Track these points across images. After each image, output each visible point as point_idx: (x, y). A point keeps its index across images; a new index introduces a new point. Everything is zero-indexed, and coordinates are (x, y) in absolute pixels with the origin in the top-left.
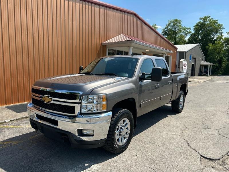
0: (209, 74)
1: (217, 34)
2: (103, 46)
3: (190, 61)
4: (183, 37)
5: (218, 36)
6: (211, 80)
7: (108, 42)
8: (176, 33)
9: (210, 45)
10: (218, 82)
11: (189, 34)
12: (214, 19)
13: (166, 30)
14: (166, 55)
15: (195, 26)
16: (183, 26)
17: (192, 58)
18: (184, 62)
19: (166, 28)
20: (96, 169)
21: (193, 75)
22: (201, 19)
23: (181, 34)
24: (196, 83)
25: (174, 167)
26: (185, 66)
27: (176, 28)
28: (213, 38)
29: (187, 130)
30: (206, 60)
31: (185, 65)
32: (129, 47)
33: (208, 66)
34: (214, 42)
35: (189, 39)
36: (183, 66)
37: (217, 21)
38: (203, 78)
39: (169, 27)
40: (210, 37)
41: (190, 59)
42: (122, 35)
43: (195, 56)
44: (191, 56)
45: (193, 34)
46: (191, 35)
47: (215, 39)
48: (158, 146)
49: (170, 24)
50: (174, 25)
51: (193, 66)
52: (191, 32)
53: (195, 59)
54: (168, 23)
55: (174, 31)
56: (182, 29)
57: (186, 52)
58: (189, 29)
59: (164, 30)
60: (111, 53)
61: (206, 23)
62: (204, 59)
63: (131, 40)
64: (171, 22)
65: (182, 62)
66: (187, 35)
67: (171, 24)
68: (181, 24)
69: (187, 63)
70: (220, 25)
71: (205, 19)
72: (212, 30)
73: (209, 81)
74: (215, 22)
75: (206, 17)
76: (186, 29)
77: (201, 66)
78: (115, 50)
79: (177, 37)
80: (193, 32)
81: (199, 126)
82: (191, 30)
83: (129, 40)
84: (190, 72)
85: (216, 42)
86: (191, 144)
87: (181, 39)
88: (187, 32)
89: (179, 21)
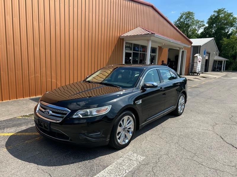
0: (223, 70)
1: (232, 28)
2: (121, 39)
3: (204, 56)
4: (196, 30)
5: (233, 30)
6: (226, 76)
7: (125, 35)
8: (189, 27)
9: (225, 39)
10: (233, 78)
11: (202, 27)
12: (229, 12)
13: (177, 23)
14: (182, 49)
15: (209, 19)
16: (195, 19)
17: (206, 53)
18: (199, 57)
19: (178, 21)
20: (142, 159)
21: (206, 70)
22: (215, 12)
23: (194, 27)
24: (211, 79)
25: (216, 160)
26: (200, 62)
27: (189, 21)
28: (228, 32)
29: (217, 125)
30: (219, 56)
31: (200, 60)
32: (148, 40)
33: (222, 61)
34: (228, 36)
35: (202, 33)
36: (198, 61)
37: (232, 14)
38: (217, 74)
39: (182, 20)
40: (225, 31)
41: (205, 54)
42: (139, 28)
43: (209, 51)
44: (205, 51)
45: (206, 27)
46: (205, 29)
47: (230, 33)
48: (194, 140)
49: (182, 16)
50: (186, 18)
51: (207, 62)
52: (205, 25)
53: (209, 54)
54: (180, 16)
55: (187, 24)
56: (195, 22)
57: (200, 46)
58: (202, 22)
59: (176, 23)
60: (128, 46)
61: (220, 16)
62: (218, 54)
63: (150, 33)
64: (183, 14)
65: (197, 56)
66: (200, 28)
67: (184, 16)
68: (194, 16)
69: (201, 58)
70: (235, 18)
71: (219, 12)
72: (226, 24)
73: (224, 77)
74: (230, 15)
75: (220, 9)
76: (200, 22)
77: (215, 61)
78: (132, 44)
79: (189, 30)
80: (207, 25)
81: (228, 122)
82: (204, 23)
83: (149, 34)
84: (204, 68)
85: (231, 36)
86: (225, 139)
87: (193, 33)
88: (201, 25)
89: (192, 13)
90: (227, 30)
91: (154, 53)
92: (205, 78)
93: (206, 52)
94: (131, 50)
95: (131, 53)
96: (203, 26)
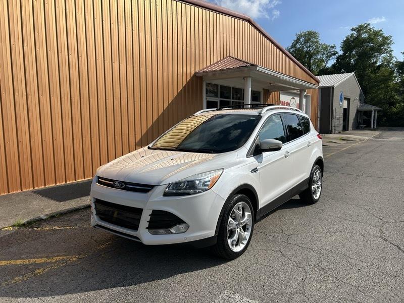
0: (373, 126)
1: (382, 55)
2: (197, 78)
3: (341, 103)
4: (323, 61)
5: (384, 58)
6: (380, 136)
10: (392, 139)
11: (333, 57)
12: (376, 29)
13: (292, 50)
15: (344, 41)
16: (321, 42)
19: (292, 48)
23: (319, 57)
24: (356, 142)
27: (310, 46)
28: (376, 62)
30: (366, 102)
32: (246, 78)
33: (371, 111)
34: (377, 69)
35: (334, 66)
37: (381, 32)
38: (365, 134)
39: (298, 46)
40: (371, 61)
41: (341, 101)
44: (342, 95)
47: (379, 63)
49: (299, 39)
50: (306, 41)
52: (337, 53)
53: (348, 100)
54: (296, 39)
56: (320, 48)
57: (333, 87)
58: (332, 47)
59: (289, 50)
60: (210, 90)
61: (362, 36)
62: (363, 100)
63: (249, 65)
64: (301, 36)
66: (331, 58)
67: (301, 40)
68: (319, 39)
70: (387, 38)
72: (372, 49)
73: (376, 138)
74: (377, 34)
76: (329, 49)
77: (359, 112)
79: (312, 62)
82: (336, 50)
83: (246, 66)
84: (341, 123)
88: (330, 52)
89: (314, 33)
90: (375, 60)
91: (257, 101)
92: (345, 142)
94: (216, 96)
95: (217, 102)
96: (334, 54)
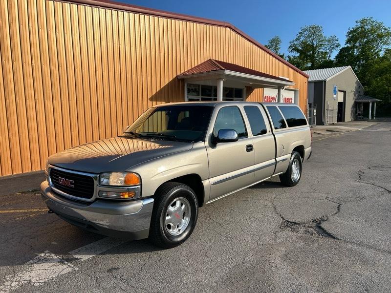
2: (179, 80)
3: (335, 96)
8: (314, 49)
11: (336, 49)
17: (337, 92)
21: (341, 119)
22: (358, 22)
24: (340, 133)
32: (218, 80)
39: (302, 39)
41: (335, 93)
43: (344, 87)
44: (335, 87)
45: (343, 48)
46: (340, 51)
51: (341, 106)
52: (340, 45)
53: (344, 92)
55: (310, 46)
60: (192, 90)
63: (219, 68)
66: (333, 50)
71: (363, 22)
75: (364, 19)
77: (357, 104)
78: (199, 85)
84: (335, 115)
88: (333, 45)
89: (318, 27)
92: (330, 133)
93: (337, 90)
94: (198, 95)
95: (199, 100)
